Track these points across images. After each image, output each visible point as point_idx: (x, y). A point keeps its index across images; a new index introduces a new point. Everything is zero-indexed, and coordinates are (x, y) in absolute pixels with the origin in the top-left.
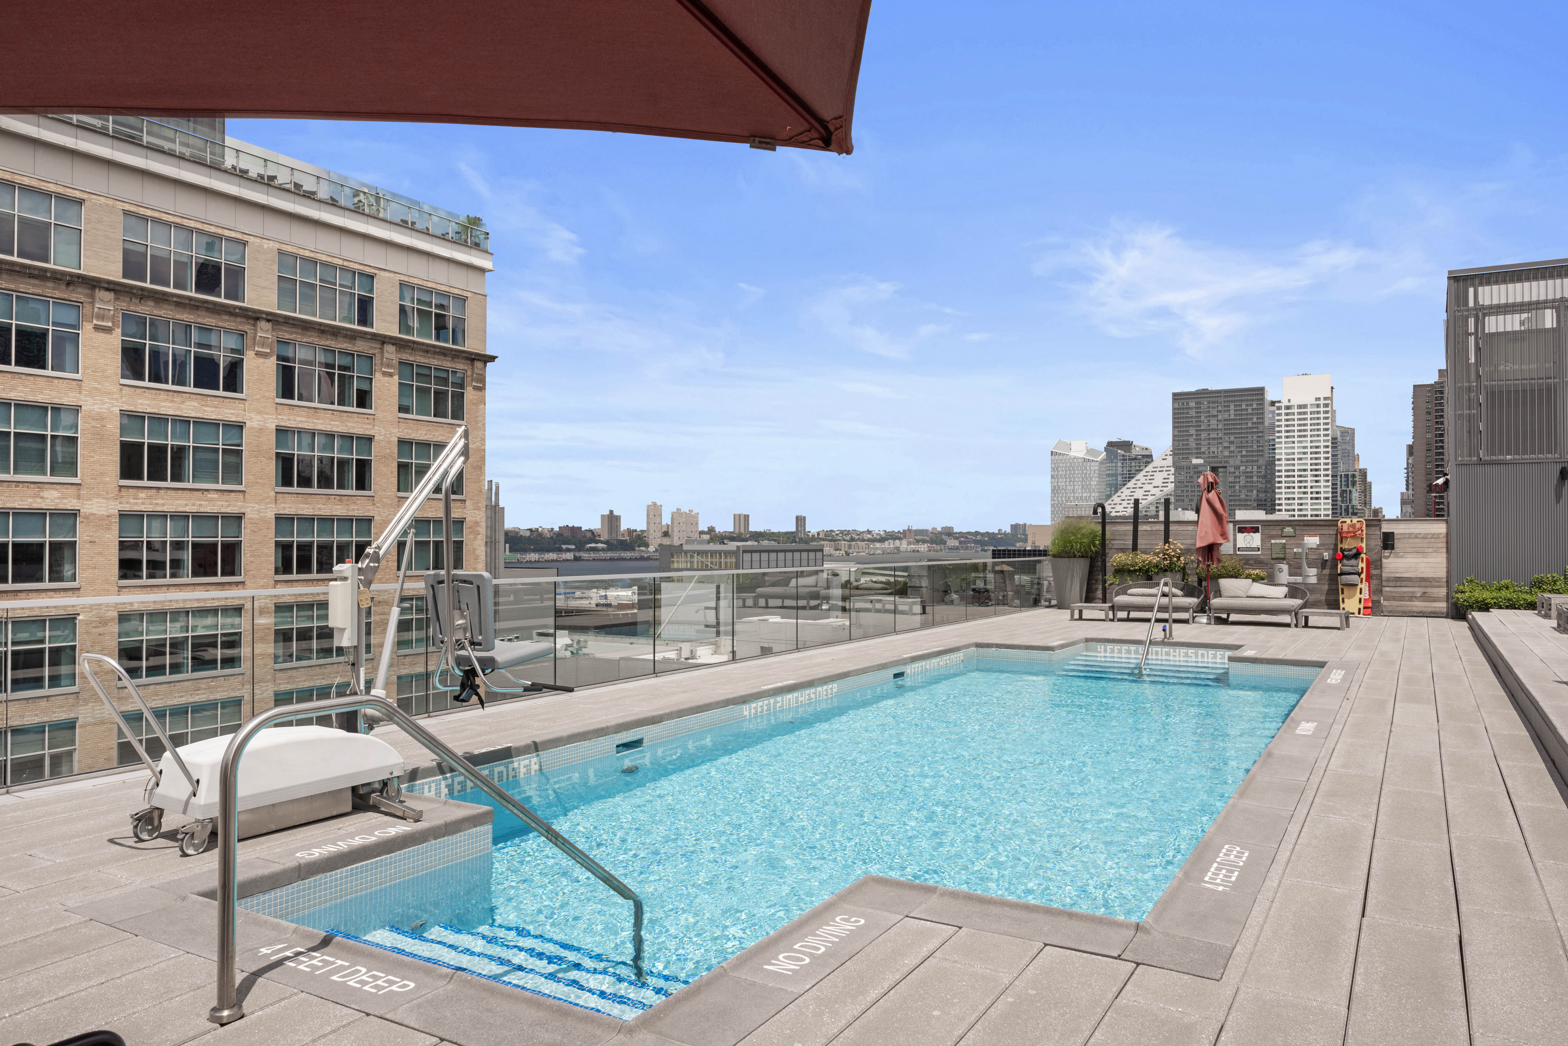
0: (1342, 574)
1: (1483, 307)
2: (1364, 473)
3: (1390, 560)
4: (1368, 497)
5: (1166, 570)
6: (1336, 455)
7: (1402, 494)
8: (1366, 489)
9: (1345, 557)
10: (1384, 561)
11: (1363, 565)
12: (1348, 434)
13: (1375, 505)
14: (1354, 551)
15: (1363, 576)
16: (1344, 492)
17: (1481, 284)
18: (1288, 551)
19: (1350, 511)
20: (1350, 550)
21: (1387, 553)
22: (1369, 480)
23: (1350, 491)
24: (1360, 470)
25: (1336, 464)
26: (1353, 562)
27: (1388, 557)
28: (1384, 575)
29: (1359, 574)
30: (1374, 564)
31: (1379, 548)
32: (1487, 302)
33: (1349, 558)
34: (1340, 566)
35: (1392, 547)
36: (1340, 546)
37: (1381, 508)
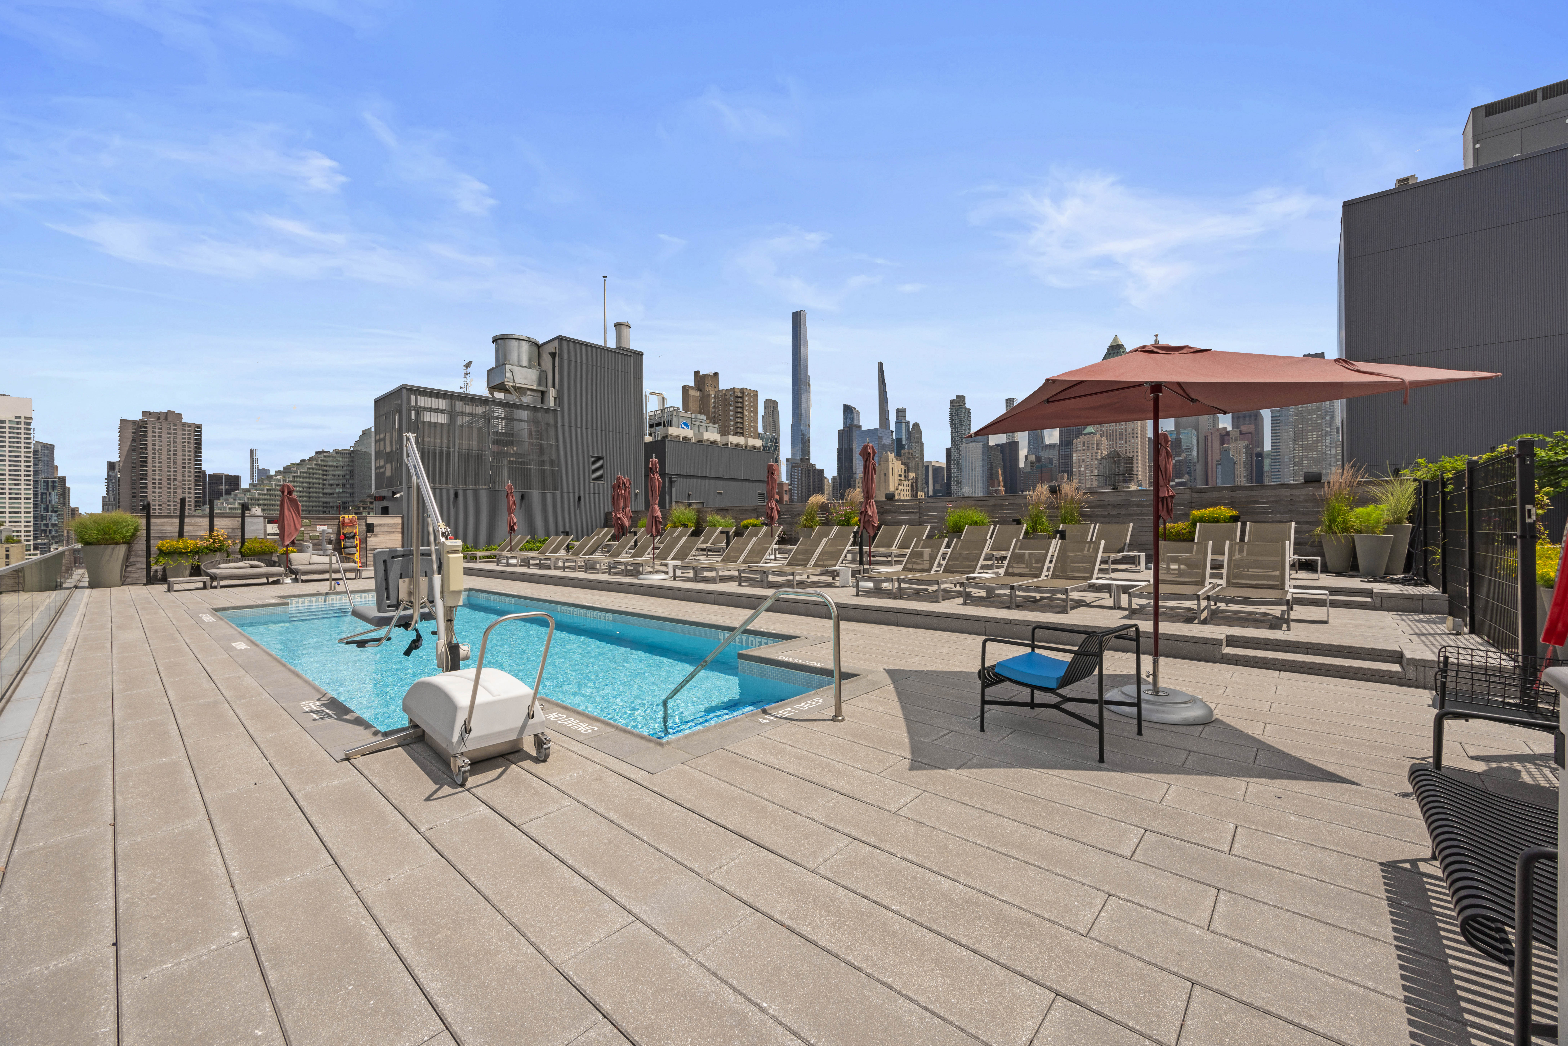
0: (345, 548)
1: (420, 407)
2: (63, 480)
3: (371, 539)
4: (67, 499)
5: (216, 551)
6: (37, 465)
7: (104, 497)
8: (65, 493)
9: (346, 537)
10: (368, 539)
11: (357, 542)
12: (49, 449)
13: (73, 505)
14: (352, 534)
15: (358, 548)
16: (42, 494)
17: (419, 395)
18: (305, 535)
19: (50, 509)
20: (350, 533)
21: (369, 535)
22: (67, 485)
23: (50, 494)
24: (59, 477)
25: (37, 471)
26: (351, 540)
27: (370, 537)
28: (368, 548)
29: (356, 547)
30: (364, 541)
31: (365, 532)
32: (422, 405)
33: (349, 538)
34: (343, 543)
35: (373, 532)
36: (342, 531)
37: (78, 508)
